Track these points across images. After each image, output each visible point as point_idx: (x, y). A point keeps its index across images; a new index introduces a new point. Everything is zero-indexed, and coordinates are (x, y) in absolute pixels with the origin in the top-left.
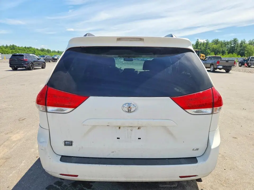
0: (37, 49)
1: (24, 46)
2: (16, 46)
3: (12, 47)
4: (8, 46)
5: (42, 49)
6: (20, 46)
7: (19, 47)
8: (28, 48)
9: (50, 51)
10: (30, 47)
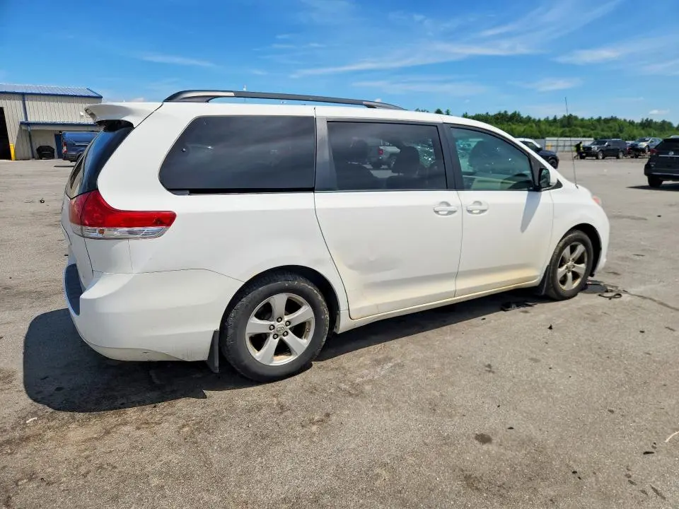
0: (632, 123)
1: (595, 117)
2: (576, 118)
3: (565, 122)
4: (558, 118)
5: (647, 120)
6: (587, 117)
7: (582, 120)
8: (607, 121)
9: (670, 124)
10: (614, 119)
